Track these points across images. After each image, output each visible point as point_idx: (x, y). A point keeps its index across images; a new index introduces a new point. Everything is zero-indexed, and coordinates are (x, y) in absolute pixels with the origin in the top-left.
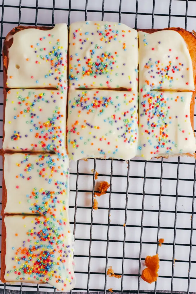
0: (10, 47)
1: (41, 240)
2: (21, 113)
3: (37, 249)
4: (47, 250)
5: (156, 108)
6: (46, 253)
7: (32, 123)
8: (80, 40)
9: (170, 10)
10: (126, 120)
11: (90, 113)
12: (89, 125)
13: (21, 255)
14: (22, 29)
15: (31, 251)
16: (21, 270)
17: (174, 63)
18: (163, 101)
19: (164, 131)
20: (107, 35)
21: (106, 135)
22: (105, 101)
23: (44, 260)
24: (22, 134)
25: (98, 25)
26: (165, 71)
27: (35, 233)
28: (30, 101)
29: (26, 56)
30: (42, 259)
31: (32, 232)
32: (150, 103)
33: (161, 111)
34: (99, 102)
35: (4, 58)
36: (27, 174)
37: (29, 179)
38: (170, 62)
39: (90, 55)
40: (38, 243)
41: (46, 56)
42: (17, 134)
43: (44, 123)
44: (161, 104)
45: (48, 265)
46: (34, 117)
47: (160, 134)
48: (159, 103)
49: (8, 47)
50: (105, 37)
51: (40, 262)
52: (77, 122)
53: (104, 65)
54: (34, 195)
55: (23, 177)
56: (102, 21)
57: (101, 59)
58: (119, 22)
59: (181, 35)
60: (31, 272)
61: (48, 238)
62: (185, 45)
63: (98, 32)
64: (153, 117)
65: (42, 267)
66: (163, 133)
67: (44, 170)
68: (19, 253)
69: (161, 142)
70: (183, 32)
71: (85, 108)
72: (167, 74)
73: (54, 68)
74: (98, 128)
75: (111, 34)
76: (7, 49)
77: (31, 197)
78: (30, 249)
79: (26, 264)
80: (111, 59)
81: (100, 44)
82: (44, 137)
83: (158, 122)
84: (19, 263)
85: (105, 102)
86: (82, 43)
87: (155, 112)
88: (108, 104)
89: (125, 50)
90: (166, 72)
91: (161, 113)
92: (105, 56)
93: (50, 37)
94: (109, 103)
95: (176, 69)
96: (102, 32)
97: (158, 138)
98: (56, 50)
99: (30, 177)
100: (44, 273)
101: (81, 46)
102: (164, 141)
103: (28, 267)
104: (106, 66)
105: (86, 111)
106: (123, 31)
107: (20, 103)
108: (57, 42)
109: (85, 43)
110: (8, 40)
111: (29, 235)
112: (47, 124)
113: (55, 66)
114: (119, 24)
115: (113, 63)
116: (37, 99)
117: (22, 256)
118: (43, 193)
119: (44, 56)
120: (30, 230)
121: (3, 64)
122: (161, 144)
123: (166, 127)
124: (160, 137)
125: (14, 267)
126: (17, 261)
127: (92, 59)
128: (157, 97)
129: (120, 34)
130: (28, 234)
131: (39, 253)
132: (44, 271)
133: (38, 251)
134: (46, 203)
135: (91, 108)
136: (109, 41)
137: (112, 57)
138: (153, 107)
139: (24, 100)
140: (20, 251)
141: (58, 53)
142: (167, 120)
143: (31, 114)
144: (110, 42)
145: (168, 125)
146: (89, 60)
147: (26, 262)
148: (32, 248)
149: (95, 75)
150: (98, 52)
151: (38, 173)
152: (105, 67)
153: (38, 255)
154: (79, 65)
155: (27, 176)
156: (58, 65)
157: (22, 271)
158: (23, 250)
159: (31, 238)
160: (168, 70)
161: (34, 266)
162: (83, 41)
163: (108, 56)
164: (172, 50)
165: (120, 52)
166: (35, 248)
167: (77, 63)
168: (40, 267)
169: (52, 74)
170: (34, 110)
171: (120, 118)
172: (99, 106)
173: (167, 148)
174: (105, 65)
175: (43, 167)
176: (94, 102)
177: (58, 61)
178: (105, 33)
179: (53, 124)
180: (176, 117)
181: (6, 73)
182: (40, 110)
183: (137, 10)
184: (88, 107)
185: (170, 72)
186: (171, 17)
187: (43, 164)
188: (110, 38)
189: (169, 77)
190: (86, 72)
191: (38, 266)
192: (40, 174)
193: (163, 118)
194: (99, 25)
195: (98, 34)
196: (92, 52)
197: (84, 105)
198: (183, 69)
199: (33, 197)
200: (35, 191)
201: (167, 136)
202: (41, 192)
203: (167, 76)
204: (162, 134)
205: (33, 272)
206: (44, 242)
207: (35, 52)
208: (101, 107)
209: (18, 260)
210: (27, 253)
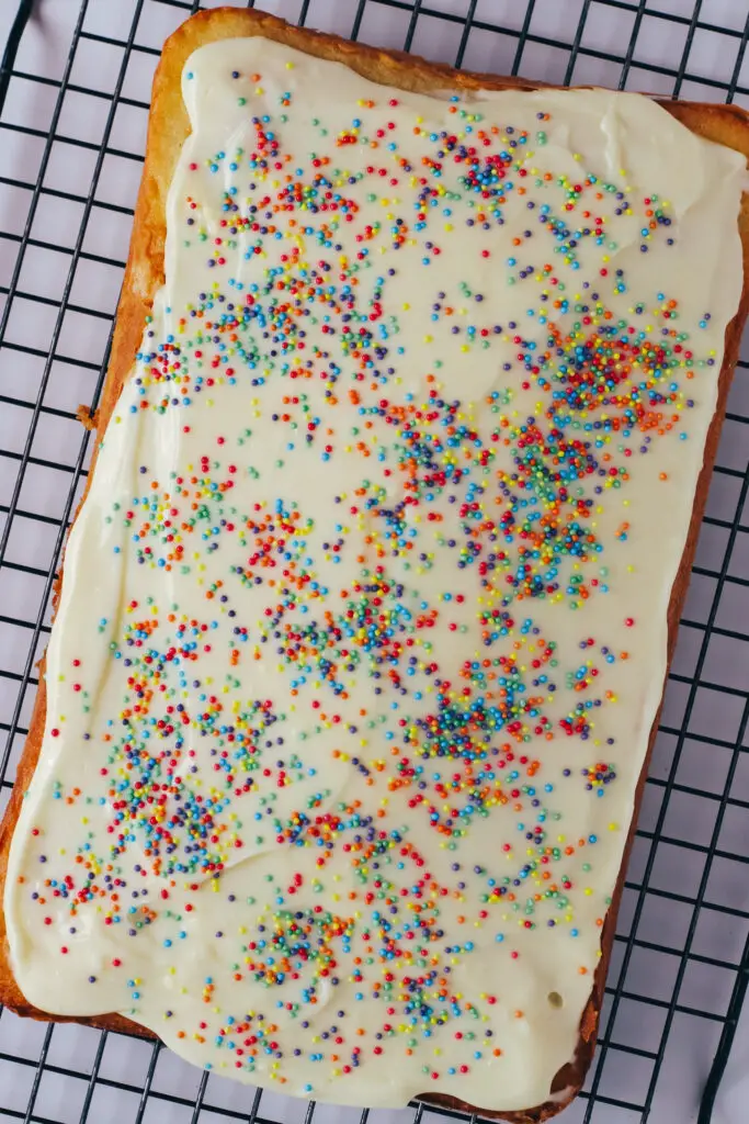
0: (567, 1066)
1: (587, 445)
2: (570, 851)
3: (607, 420)
4: (572, 413)
5: (146, 780)
6: (578, 404)
7: (542, 813)
8: (340, 1040)
9: (38, 1082)
10: (250, 767)
11: (350, 802)
12: (364, 770)
13: (666, 410)
14: (518, 1115)
15: (629, 418)
16: (674, 363)
17: (60, 908)
18: (119, 801)
19: (137, 701)
20: (254, 1040)
21: (319, 729)
22: (297, 833)
23: (591, 381)
24: (579, 781)
25: (275, 1076)
26: (96, 889)
27: (602, 473)
28: (534, 884)
29: (523, 1026)
30: (595, 386)
31: (611, 479)
32: (160, 808)
33: (130, 766)
34: (316, 833)
35: (594, 1034)
36: (592, 658)
37: (591, 642)
38: (74, 912)
39: (317, 987)
40: (599, 438)
41: (459, 1013)
42: (594, 783)
43: (504, 803)
44: (128, 791)
45: (580, 366)
46: (531, 829)
47: (151, 693)
48: (132, 795)
49: (574, 1068)
50: (262, 1034)
51: (607, 380)
52: (394, 787)
53: (283, 945)
54: (583, 587)
55: (606, 650)
56: (262, 1090)
57: (289, 968)
58: (207, 1074)
59: (18, 991)
60: (644, 351)
61: (564, 448)
62: (14, 957)
63: (280, 1055)
64: (163, 754)
65: (604, 361)
66: (141, 695)
67: (537, 664)
68: (667, 420)
69: (154, 666)
70: (11, 999)
71: (364, 823)
72: (92, 876)
73: (440, 969)
74: (337, 754)
75: (240, 1039)
76: (579, 1061)
77: (595, 582)
78: (631, 424)
79: (652, 381)
80: (258, 959)
81: (280, 1017)
82: (511, 757)
83: (148, 734)
84: (673, 387)
85: (297, 828)
86: (335, 1029)
87: (151, 767)
88: (291, 823)
89: (210, 980)
90: (95, 882)
91: (133, 761)
92: (273, 975)
93: (436, 1068)
94: (286, 825)
95: (59, 887)
96: (268, 1051)
97: (162, 681)
98: (424, 1026)
99: (584, 647)
100: (599, 341)
101: (339, 1022)
102: (145, 667)
103: (649, 368)
104: (276, 940)
105: (364, 812)
106: (202, 1040)
107: (568, 885)
108: (415, 1049)
109: (328, 1029)
110: (569, 1090)
111: (622, 471)
112: (494, 800)
113: (435, 974)
114: (210, 1066)
115: (253, 946)
116: (512, 888)
117: (659, 408)
118: (551, 589)
119: (468, 1015)
120: (615, 487)
121: (598, 1017)
122: (156, 662)
123: (129, 713)
124: (153, 684)
125: (691, 375)
126: (681, 395)
127: (316, 974)
128: (134, 816)
129: (211, 1034)
130: (626, 476)
131: (602, 406)
132: (596, 345)
133: (603, 414)
134: (549, 561)
135: (345, 818)
136: (250, 1018)
137: (253, 967)
138: (156, 788)
139: (552, 893)
140: (662, 425)
141: (416, 1013)
142: (120, 732)
143: (539, 841)
144: (250, 1014)
145: (119, 718)
146: (325, 973)
147: (652, 385)
148: (623, 427)
149: (317, 916)
150: (293, 991)
151: (555, 655)
152: (281, 940)
153: (607, 402)
154: (359, 961)
155: (594, 651)
156: (426, 977)
157: (670, 357)
158: (652, 426)
159: (619, 461)
160: (87, 890)
161: (630, 368)
162: (334, 1036)
163: (263, 974)
164: (59, 950)
165: (224, 978)
166: (613, 424)
167: (366, 970)
168: (611, 362)
169: (449, 950)
170: (528, 852)
171: (268, 773)
172: (320, 820)
173: (140, 643)
174: (278, 945)
175: (537, 674)
176: (334, 835)
177: (420, 990)
178: (259, 1047)
179: (476, 795)
180: (88, 737)
181: (595, 987)
182: (508, 847)
183: (143, 1105)
184: (355, 824)
185: (81, 882)
186: (38, 1061)
187: (537, 683)
188: (247, 1027)
189: (89, 866)
190: (340, 932)
191: (618, 367)
192: (549, 652)
193: (131, 743)
194: (271, 1076)
195: (281, 1049)
196: (311, 996)
197: (364, 832)
198: (38, 886)
199: (587, 583)
200: (578, 598)
201: (131, 681)
202: (558, 595)
203: (94, 870)
204: (146, 692)
205: (636, 350)
206: (577, 439)
207: (490, 1033)
208: (313, 814)
209: (674, 397)
210: (641, 413)
